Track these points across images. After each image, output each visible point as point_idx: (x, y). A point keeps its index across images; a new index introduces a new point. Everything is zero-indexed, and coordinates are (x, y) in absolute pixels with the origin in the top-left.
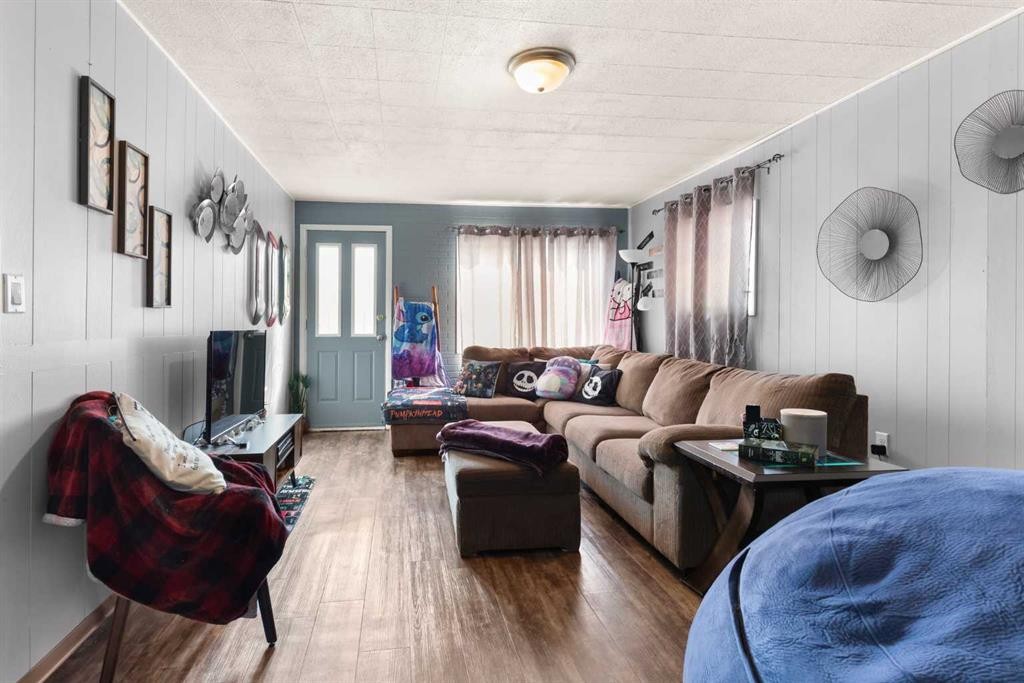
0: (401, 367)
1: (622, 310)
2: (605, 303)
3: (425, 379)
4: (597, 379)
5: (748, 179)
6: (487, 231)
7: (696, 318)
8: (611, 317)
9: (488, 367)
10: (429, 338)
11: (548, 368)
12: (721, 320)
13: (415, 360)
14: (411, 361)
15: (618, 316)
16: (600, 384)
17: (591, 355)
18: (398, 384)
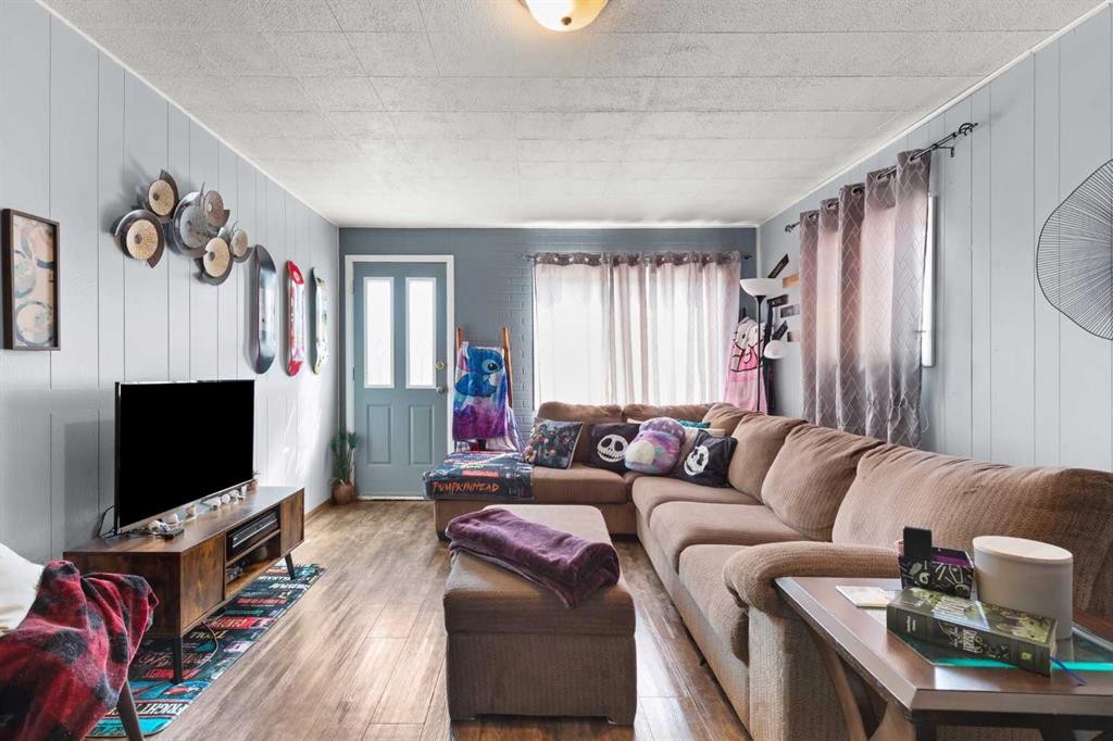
0: (463, 425)
1: (746, 358)
2: (726, 349)
3: (493, 441)
4: (703, 449)
5: (920, 166)
6: (571, 260)
7: (844, 368)
8: (732, 367)
9: (565, 429)
10: (498, 390)
11: (641, 433)
12: (881, 372)
13: (481, 416)
14: (476, 419)
15: (742, 366)
16: (706, 456)
17: (703, 416)
18: (460, 447)
